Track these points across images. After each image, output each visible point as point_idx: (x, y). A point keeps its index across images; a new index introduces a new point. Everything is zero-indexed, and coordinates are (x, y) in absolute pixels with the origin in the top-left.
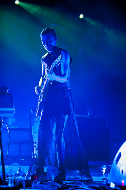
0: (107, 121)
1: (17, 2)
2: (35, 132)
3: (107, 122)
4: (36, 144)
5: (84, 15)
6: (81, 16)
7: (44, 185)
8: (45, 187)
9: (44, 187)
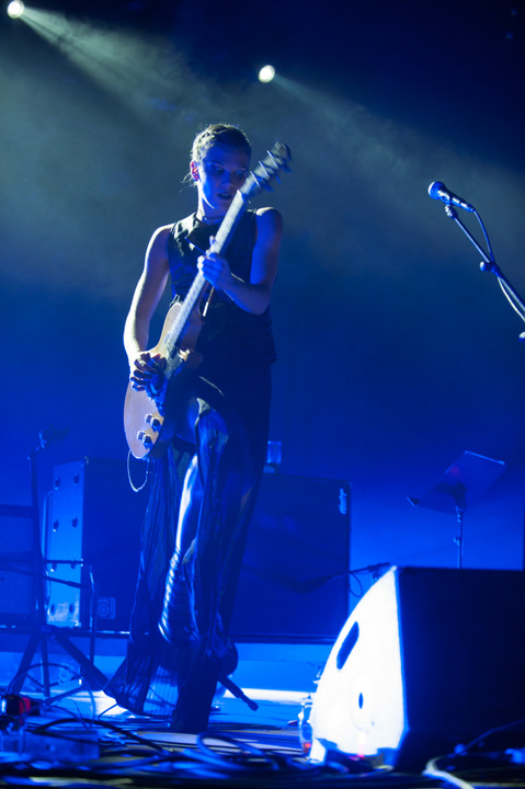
0: (342, 491)
1: (16, 10)
2: (54, 521)
3: (342, 494)
4: (54, 568)
5: (278, 71)
6: (267, 74)
7: (48, 740)
8: (53, 749)
9: (48, 747)
